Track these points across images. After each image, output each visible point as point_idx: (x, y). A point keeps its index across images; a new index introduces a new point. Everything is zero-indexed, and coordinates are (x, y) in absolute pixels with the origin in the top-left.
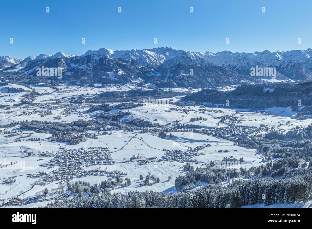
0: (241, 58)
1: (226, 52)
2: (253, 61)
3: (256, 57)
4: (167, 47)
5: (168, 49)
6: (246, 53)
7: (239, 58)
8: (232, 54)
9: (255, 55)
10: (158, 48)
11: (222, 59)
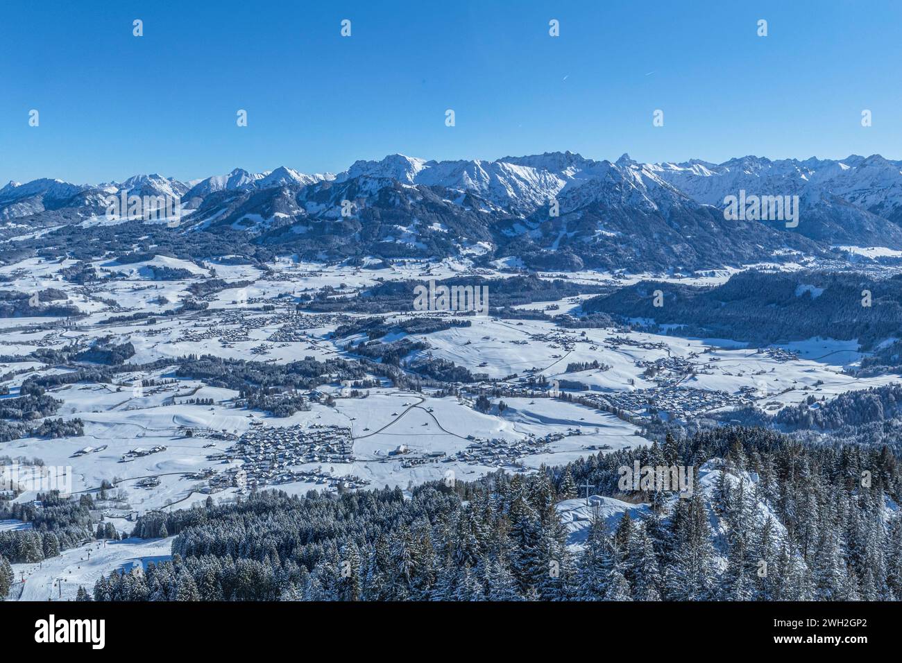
0: (783, 182)
1: (752, 158)
2: (819, 193)
3: (844, 175)
4: (568, 152)
5: (571, 159)
6: (820, 158)
7: (778, 184)
8: (772, 164)
9: (844, 167)
10: (546, 154)
11: (730, 185)
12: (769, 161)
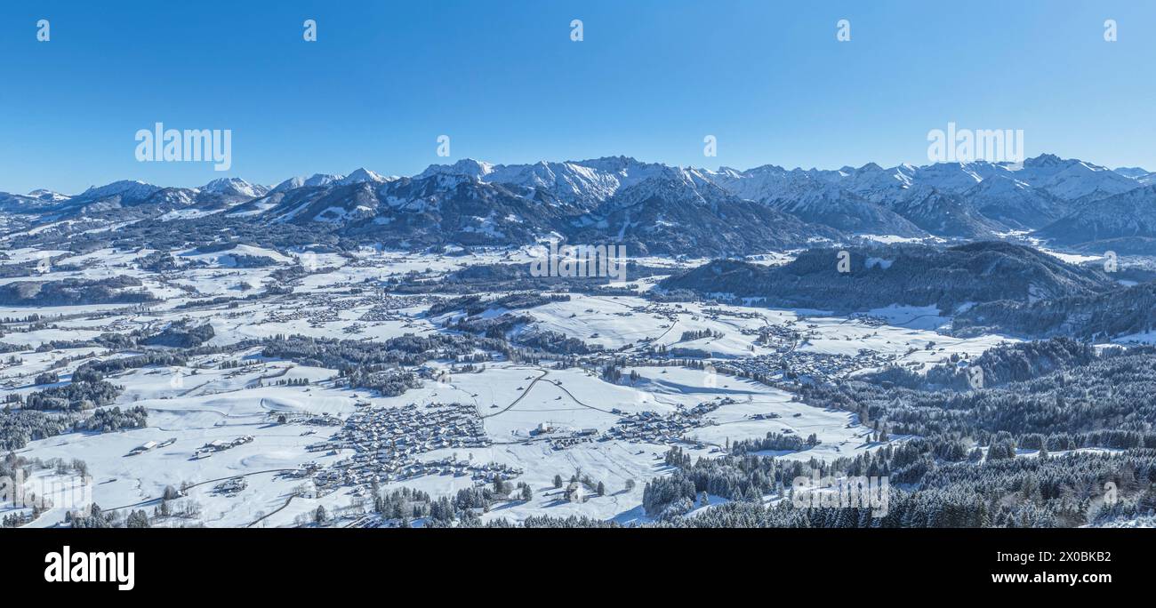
0: (807, 182)
1: (770, 167)
2: (838, 190)
3: (845, 179)
4: (622, 156)
5: (626, 161)
6: (820, 169)
7: (802, 183)
8: (786, 172)
9: (843, 174)
10: (602, 159)
11: (761, 185)
12: (783, 169)
